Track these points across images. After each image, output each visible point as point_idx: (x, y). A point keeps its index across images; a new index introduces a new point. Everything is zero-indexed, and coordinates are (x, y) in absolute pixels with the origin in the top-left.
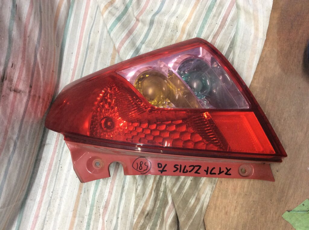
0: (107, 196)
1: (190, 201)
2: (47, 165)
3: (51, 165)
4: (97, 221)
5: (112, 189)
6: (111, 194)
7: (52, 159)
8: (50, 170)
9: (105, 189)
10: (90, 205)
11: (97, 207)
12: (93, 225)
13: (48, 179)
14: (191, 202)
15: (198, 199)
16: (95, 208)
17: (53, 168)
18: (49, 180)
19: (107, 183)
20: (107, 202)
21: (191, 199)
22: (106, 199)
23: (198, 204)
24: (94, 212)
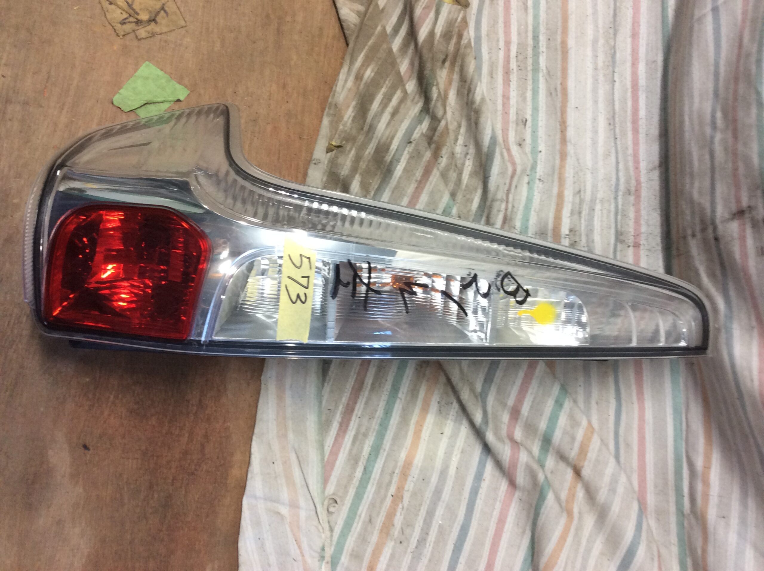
0: (511, 90)
1: (373, 74)
2: (642, 131)
3: (636, 131)
4: (522, 46)
5: (504, 104)
6: (504, 96)
7: (636, 143)
8: (635, 121)
9: (517, 102)
10: (541, 70)
11: (526, 68)
12: (527, 37)
13: (633, 105)
14: (371, 72)
15: (359, 77)
16: (530, 68)
17: (629, 125)
18: (630, 103)
19: (517, 114)
20: (507, 82)
21: (371, 77)
22: (511, 86)
23: (360, 69)
24: (530, 61)
